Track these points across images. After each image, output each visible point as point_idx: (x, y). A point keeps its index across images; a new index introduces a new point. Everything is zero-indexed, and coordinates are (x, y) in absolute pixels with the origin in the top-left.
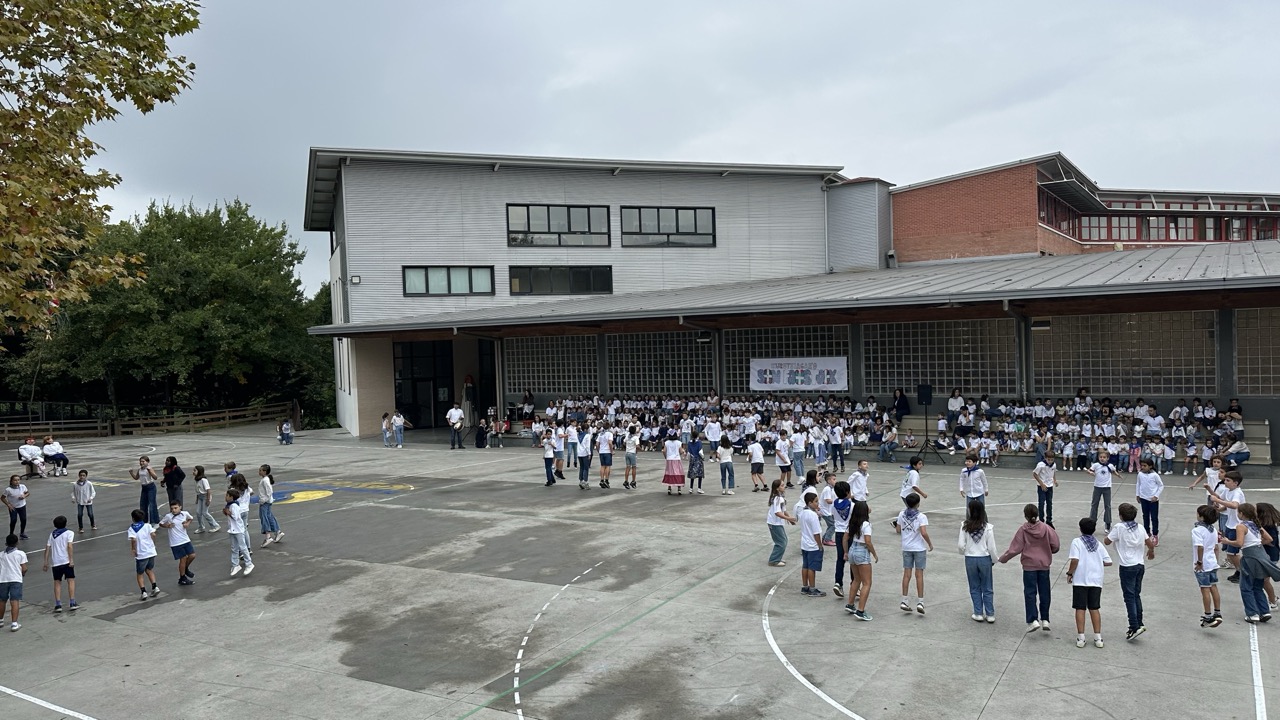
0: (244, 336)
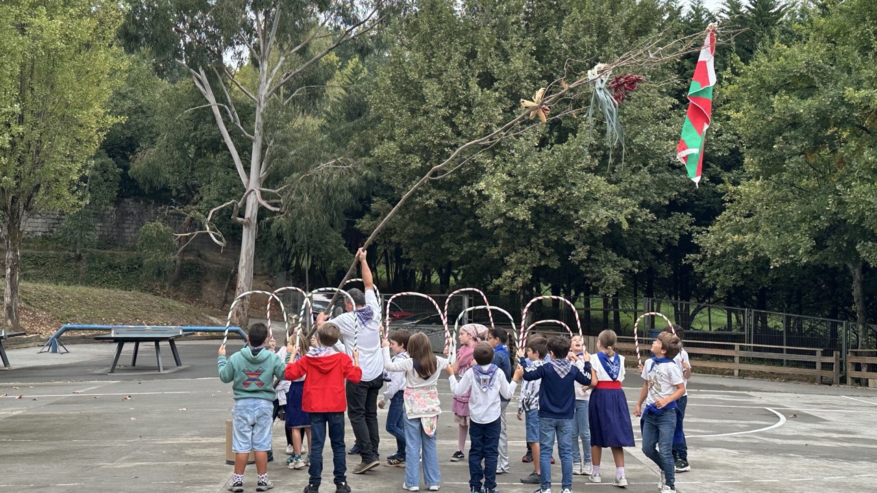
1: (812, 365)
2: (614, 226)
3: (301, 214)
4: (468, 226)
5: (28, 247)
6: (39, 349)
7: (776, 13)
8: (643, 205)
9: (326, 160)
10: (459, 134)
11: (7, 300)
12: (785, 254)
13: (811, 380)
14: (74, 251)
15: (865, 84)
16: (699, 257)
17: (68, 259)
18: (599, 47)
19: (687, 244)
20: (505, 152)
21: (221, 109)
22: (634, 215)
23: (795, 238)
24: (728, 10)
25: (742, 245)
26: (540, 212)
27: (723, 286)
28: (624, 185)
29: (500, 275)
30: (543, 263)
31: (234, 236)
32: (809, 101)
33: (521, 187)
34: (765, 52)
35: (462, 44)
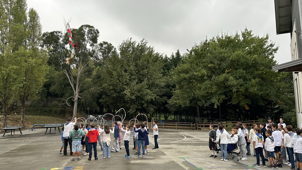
0: (245, 85)
1: (190, 126)
2: (152, 99)
3: (87, 99)
4: (123, 100)
5: (26, 108)
6: (29, 130)
7: (181, 58)
8: (157, 95)
9: (92, 88)
10: (120, 82)
11: (22, 119)
12: (184, 104)
13: (191, 129)
14: (37, 108)
15: (197, 72)
16: (168, 105)
17: (35, 110)
18: (148, 64)
19: (166, 103)
20: (130, 85)
21: (69, 77)
22: (155, 97)
23: (186, 101)
24: (172, 57)
25: (176, 103)
26: (137, 97)
27: (173, 111)
28: (154, 91)
29: (129, 110)
30: (138, 107)
31: (72, 103)
32: (187, 75)
33: (133, 92)
34: (179, 65)
35: (120, 64)
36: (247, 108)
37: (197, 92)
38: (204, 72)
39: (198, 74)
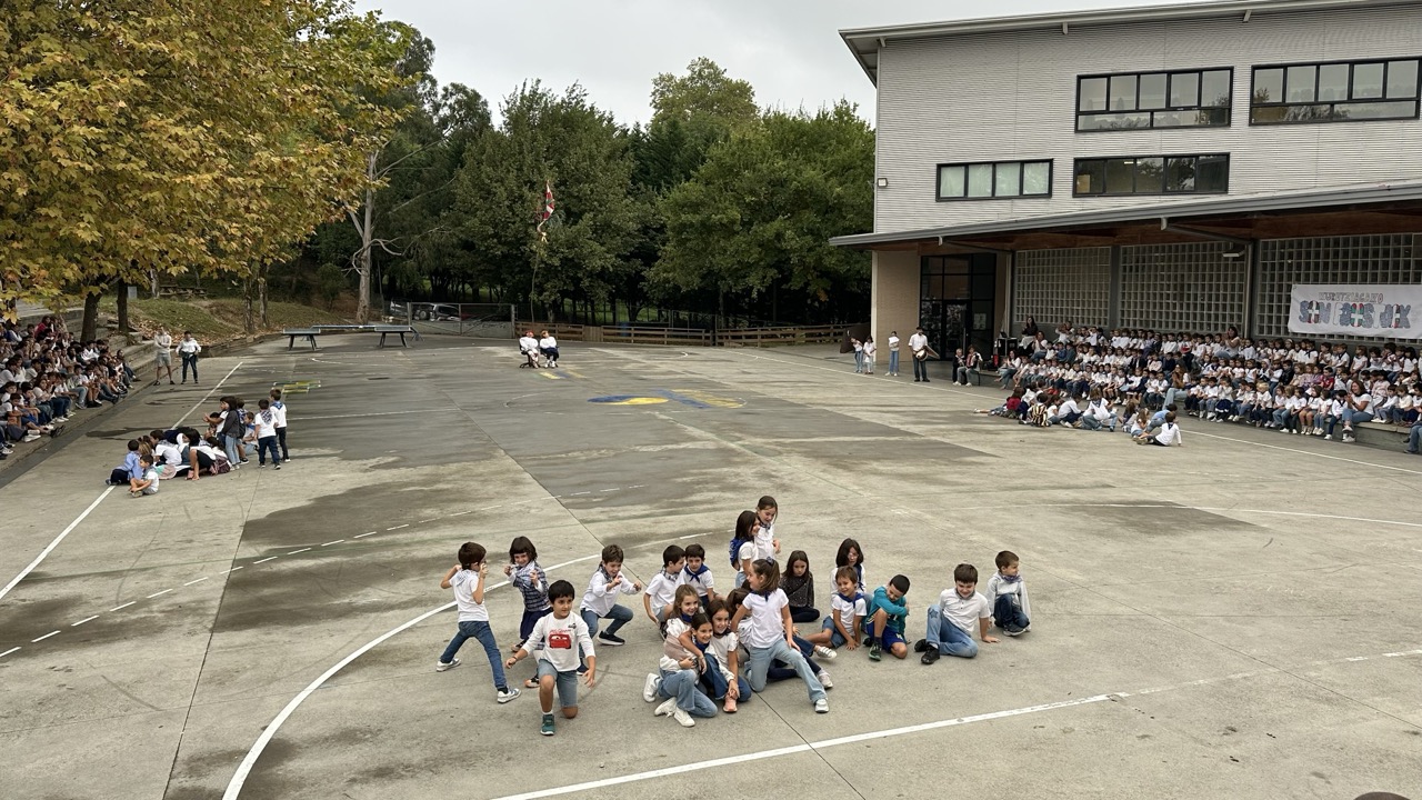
0: (818, 249)
1: (700, 338)
2: (604, 269)
4: (521, 266)
8: (618, 256)
13: (700, 345)
15: (720, 212)
16: (646, 283)
18: (591, 168)
19: (639, 276)
22: (614, 262)
23: (692, 278)
25: (667, 278)
27: (657, 298)
28: (607, 246)
36: (824, 298)
37: (718, 258)
38: (735, 214)
39: (722, 219)
